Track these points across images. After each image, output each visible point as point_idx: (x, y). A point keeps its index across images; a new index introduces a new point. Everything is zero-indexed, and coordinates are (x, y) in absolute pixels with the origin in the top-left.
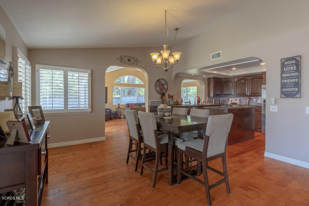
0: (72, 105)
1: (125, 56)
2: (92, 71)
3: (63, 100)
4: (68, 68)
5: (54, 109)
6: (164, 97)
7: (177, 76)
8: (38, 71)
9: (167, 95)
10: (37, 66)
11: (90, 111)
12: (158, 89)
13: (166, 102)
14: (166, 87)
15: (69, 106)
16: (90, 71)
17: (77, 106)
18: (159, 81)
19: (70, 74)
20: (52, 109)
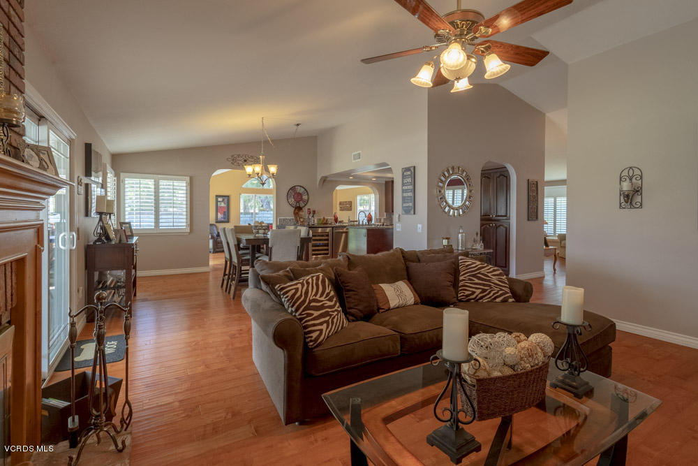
0: (166, 223)
1: (239, 156)
2: (191, 179)
3: (153, 216)
4: (160, 176)
5: (142, 228)
6: (301, 213)
7: (324, 181)
8: (123, 181)
9: (305, 209)
10: (122, 174)
11: (189, 231)
12: (292, 200)
13: (302, 220)
14: (305, 197)
15: (161, 224)
16: (188, 179)
17: (171, 224)
18: (293, 188)
19: (163, 183)
20: (139, 228)
